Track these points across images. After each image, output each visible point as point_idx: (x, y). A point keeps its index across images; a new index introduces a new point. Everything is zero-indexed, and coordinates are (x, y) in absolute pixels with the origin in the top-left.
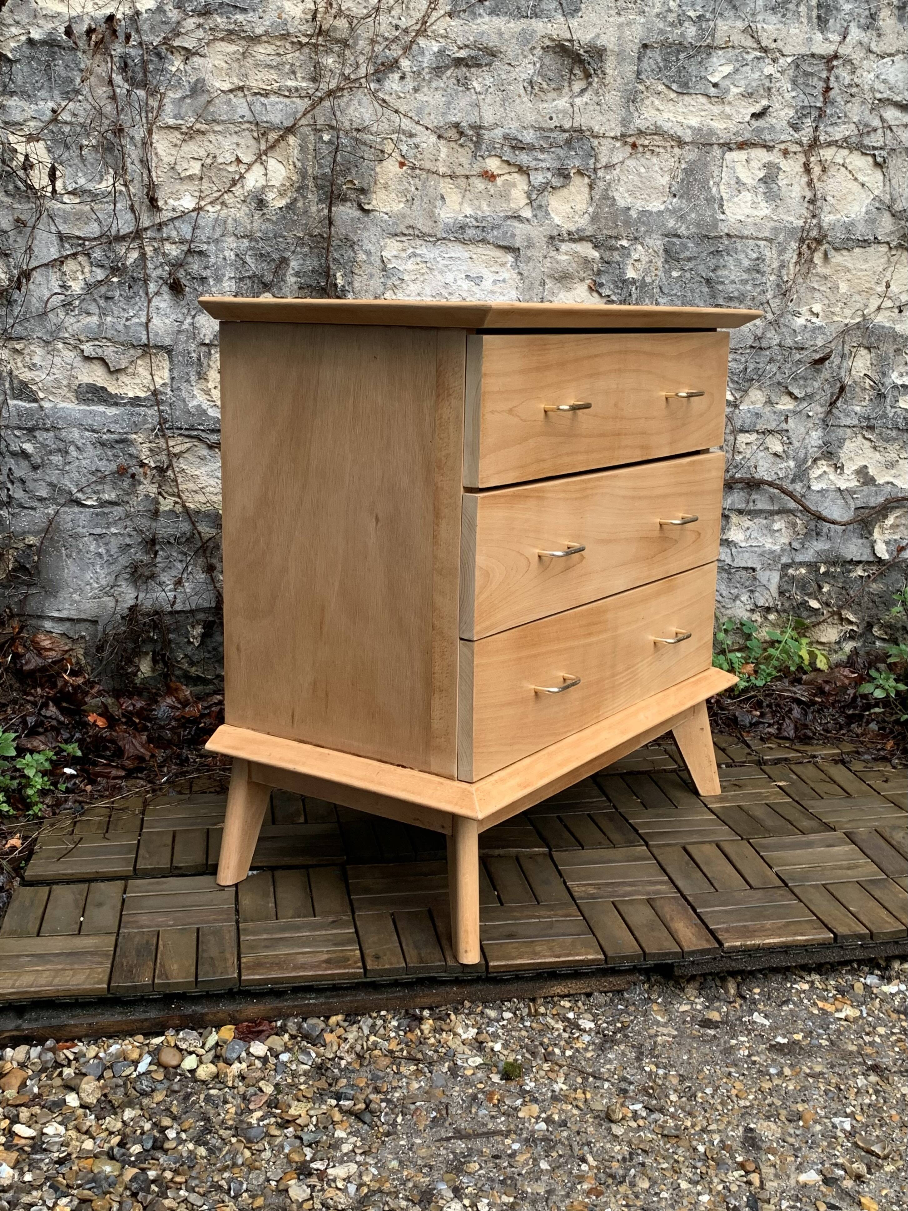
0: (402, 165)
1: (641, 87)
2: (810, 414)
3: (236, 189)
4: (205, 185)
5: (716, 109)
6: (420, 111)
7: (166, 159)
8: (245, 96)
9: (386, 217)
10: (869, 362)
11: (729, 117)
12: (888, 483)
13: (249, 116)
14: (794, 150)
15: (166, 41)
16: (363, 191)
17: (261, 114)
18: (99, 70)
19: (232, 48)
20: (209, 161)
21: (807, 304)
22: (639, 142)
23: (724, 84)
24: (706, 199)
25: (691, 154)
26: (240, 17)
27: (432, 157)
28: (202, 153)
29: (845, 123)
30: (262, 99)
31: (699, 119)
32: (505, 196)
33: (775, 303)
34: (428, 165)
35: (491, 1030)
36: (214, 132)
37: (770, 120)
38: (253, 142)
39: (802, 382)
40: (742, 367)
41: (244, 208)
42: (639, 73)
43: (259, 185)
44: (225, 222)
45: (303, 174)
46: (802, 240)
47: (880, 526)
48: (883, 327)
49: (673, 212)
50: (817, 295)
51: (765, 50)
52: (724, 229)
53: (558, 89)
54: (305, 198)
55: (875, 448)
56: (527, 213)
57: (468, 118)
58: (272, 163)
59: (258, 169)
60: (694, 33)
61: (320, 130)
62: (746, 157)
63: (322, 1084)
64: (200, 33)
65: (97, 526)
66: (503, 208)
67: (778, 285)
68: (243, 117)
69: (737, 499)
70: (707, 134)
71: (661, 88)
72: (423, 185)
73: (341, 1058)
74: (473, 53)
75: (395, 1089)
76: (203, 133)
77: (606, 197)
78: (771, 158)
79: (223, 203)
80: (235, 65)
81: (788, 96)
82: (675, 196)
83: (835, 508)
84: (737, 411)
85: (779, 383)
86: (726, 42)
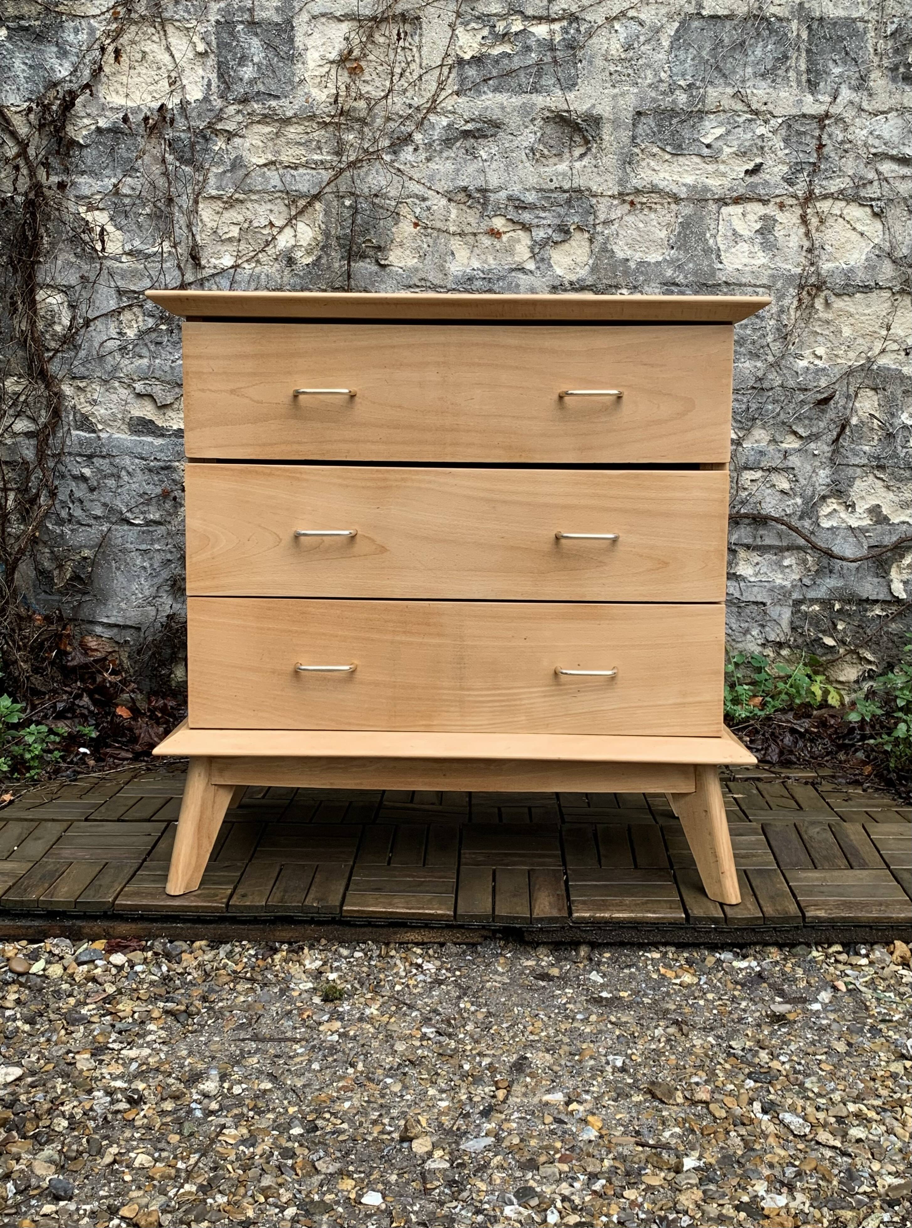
0: (416, 225)
1: (636, 150)
2: (816, 452)
3: (270, 250)
4: (243, 246)
5: (711, 168)
6: (431, 178)
7: (209, 225)
8: (277, 169)
9: (401, 271)
10: (876, 403)
11: (724, 175)
12: (904, 523)
13: (280, 186)
14: (790, 203)
15: (210, 126)
16: (379, 248)
17: (291, 184)
18: (155, 151)
19: (268, 129)
20: (246, 225)
21: (810, 347)
22: (637, 200)
23: (716, 145)
24: (704, 250)
25: (687, 210)
26: (273, 103)
27: (442, 217)
28: (240, 218)
29: (839, 177)
30: (292, 172)
31: (694, 177)
32: (510, 250)
33: (776, 347)
34: (439, 225)
35: (336, 964)
36: (251, 200)
37: (763, 176)
38: (284, 208)
39: (807, 422)
40: (744, 407)
41: (276, 265)
42: (634, 138)
43: (289, 245)
44: (259, 277)
45: (327, 234)
46: (801, 287)
47: (898, 566)
48: (889, 369)
49: (671, 262)
50: (820, 339)
51: (756, 113)
52: (721, 277)
53: (559, 155)
54: (328, 255)
55: (888, 487)
56: (531, 266)
57: (475, 182)
58: (301, 226)
59: (288, 231)
60: (685, 100)
61: (342, 197)
62: (741, 211)
63: (162, 991)
64: (240, 118)
65: (142, 543)
66: (509, 261)
67: (778, 329)
68: (275, 187)
69: (744, 534)
70: (703, 191)
71: (655, 150)
72: (435, 242)
73: (189, 974)
74: (479, 125)
75: (221, 1000)
76: (242, 202)
77: (604, 249)
78: (768, 211)
79: (258, 261)
80: (270, 144)
81: (780, 154)
82: (672, 248)
83: (846, 546)
84: (741, 449)
85: (784, 423)
86: (717, 107)
